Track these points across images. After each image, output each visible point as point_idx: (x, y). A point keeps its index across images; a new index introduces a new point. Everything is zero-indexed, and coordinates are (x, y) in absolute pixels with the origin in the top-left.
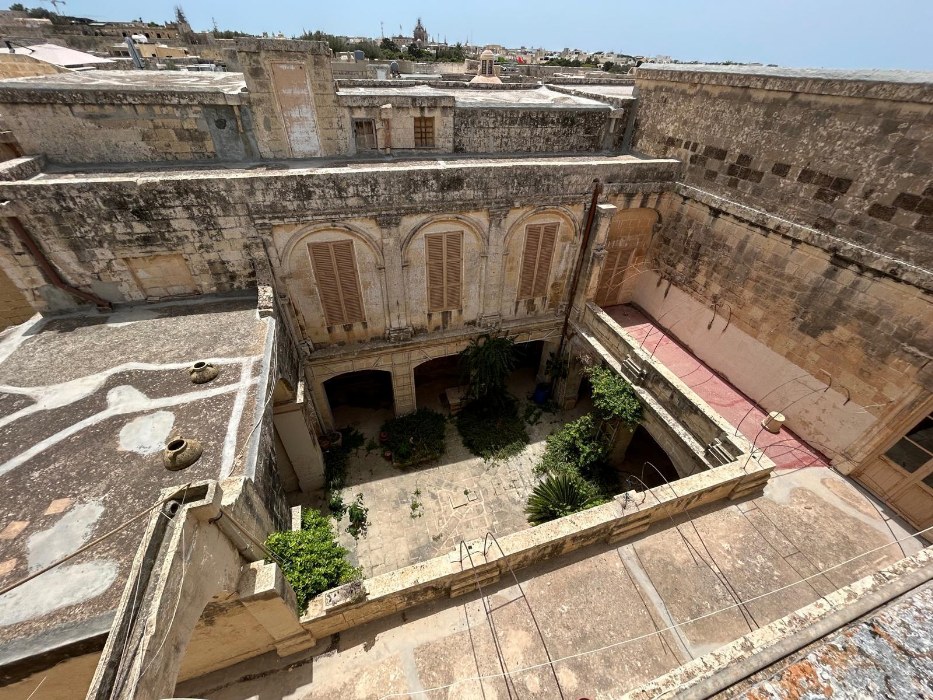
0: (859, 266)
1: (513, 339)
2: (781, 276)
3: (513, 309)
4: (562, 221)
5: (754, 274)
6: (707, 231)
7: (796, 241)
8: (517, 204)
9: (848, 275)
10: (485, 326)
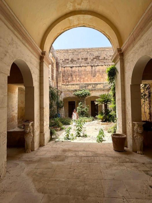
0: (94, 66)
2: (86, 72)
5: (83, 73)
6: (72, 71)
7: (86, 66)
9: (94, 68)
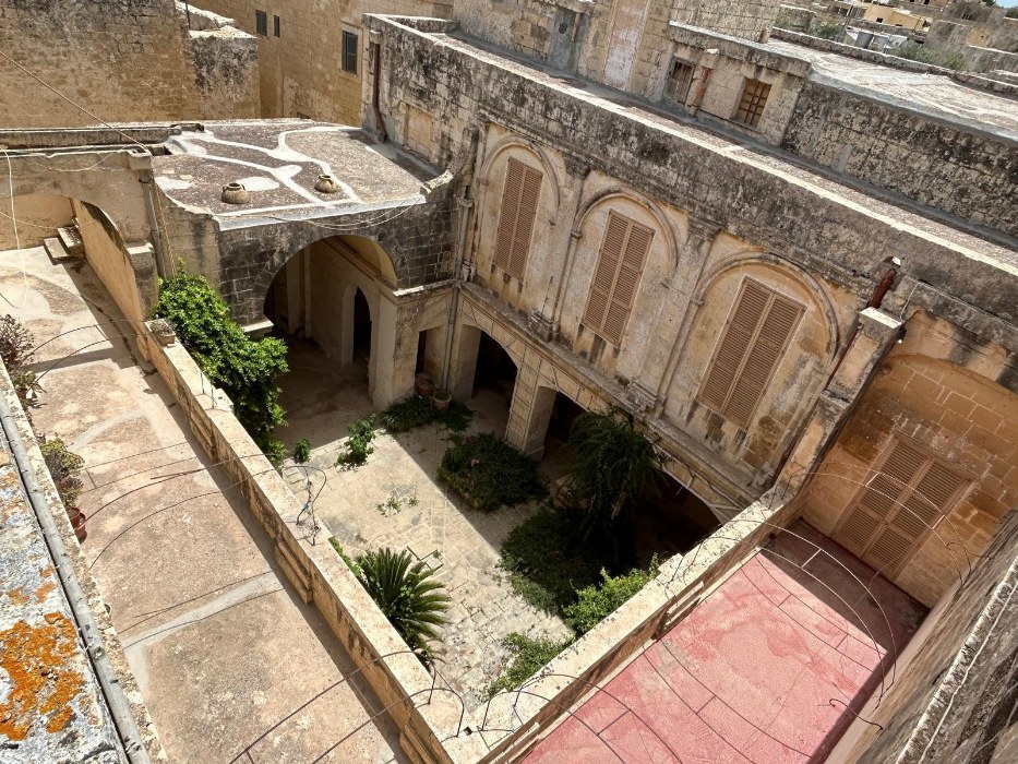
1: (663, 459)
3: (687, 410)
4: (811, 307)
8: (732, 228)
10: (631, 398)
